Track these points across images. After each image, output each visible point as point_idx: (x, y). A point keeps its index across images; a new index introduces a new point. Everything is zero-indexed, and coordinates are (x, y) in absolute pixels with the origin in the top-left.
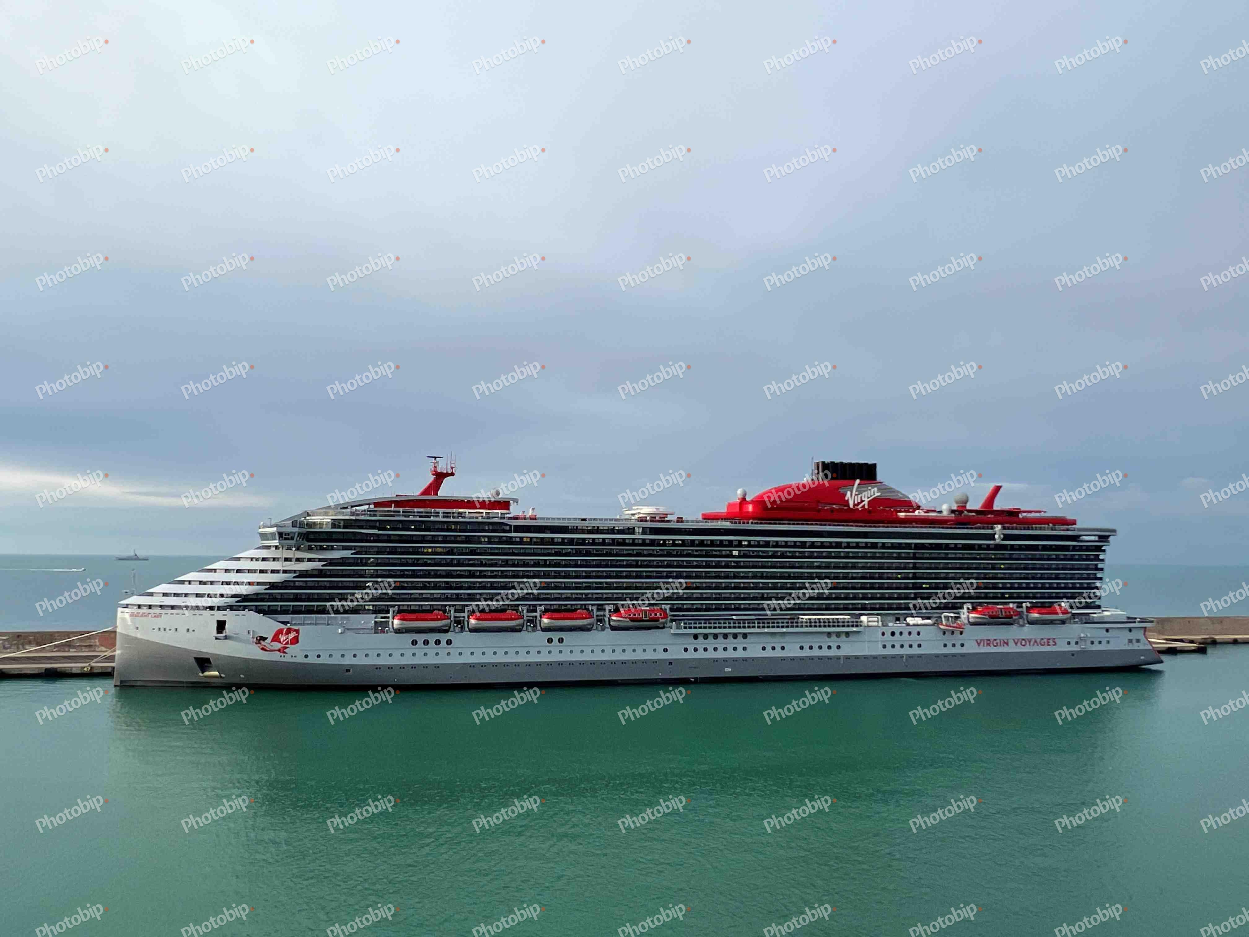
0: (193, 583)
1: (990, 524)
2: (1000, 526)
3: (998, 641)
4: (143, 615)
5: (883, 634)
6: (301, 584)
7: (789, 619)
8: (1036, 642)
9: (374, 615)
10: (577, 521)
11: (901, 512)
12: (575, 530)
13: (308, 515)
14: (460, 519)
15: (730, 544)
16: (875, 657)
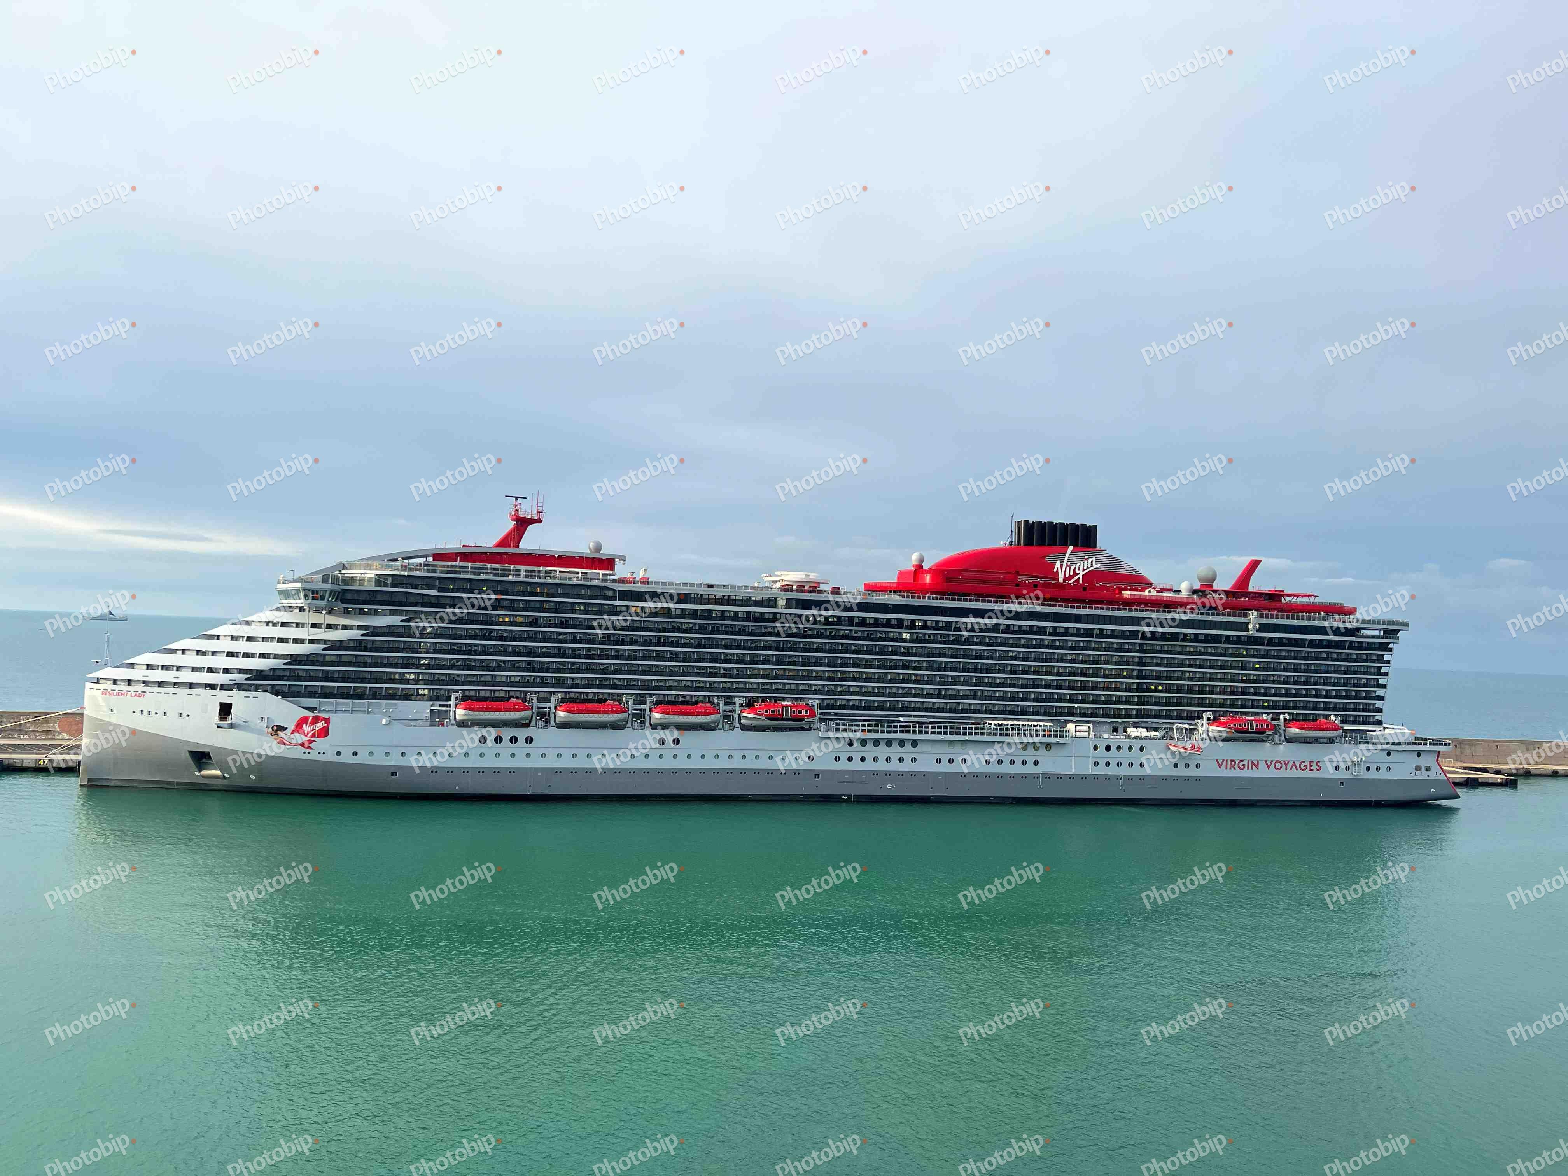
0: (187, 652)
1: (1245, 610)
2: (1255, 613)
3: (1246, 763)
4: (120, 693)
5: (1096, 748)
6: (333, 659)
7: (973, 724)
8: (1294, 764)
9: (431, 703)
10: (703, 589)
11: (1126, 589)
12: (700, 600)
13: (344, 567)
14: (549, 580)
15: (900, 624)
16: (1084, 778)
